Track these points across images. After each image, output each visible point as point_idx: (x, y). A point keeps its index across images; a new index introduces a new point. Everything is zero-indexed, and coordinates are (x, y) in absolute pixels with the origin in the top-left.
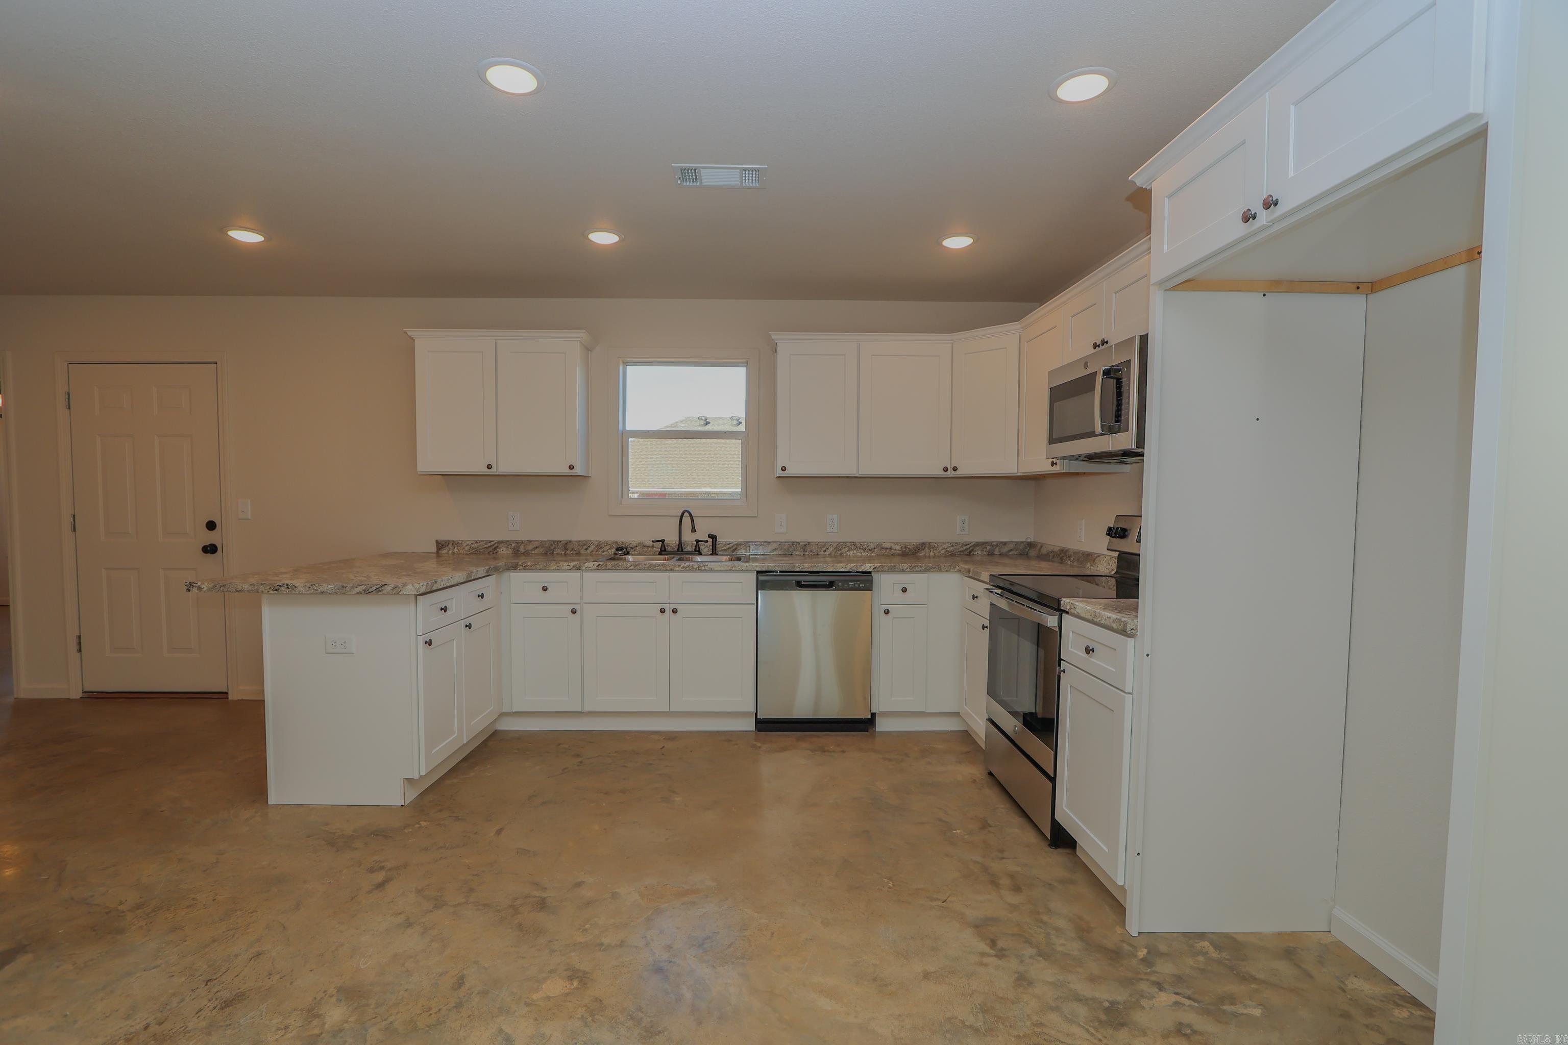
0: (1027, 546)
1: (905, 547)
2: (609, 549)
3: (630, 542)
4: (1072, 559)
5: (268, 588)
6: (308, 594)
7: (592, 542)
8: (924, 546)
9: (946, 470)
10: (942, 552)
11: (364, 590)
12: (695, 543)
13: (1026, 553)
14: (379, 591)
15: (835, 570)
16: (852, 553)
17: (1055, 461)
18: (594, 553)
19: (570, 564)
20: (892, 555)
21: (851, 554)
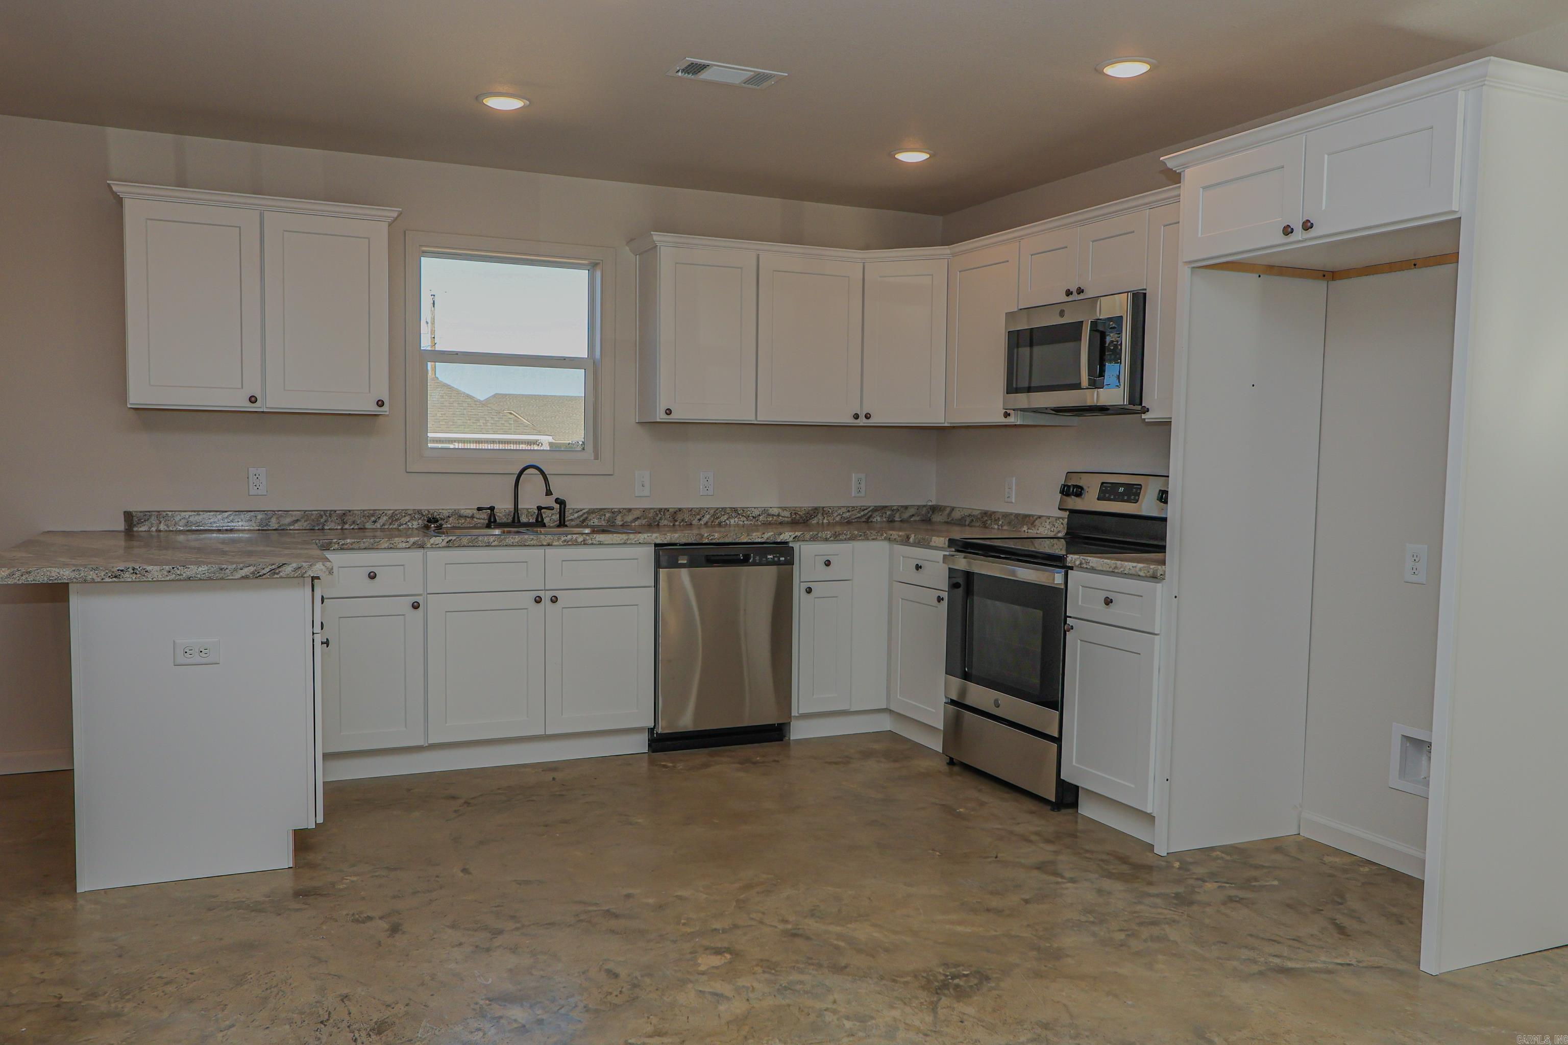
0: (929, 510)
1: (795, 513)
2: (409, 521)
3: (440, 511)
4: (1000, 523)
5: (103, 573)
6: (167, 581)
7: (383, 512)
8: (817, 512)
9: (856, 416)
10: (837, 519)
11: (253, 573)
12: (536, 511)
13: (928, 519)
14: (275, 573)
15: (750, 541)
16: (732, 521)
17: (1008, 411)
18: (386, 527)
19: (408, 540)
20: (780, 523)
21: (732, 523)
